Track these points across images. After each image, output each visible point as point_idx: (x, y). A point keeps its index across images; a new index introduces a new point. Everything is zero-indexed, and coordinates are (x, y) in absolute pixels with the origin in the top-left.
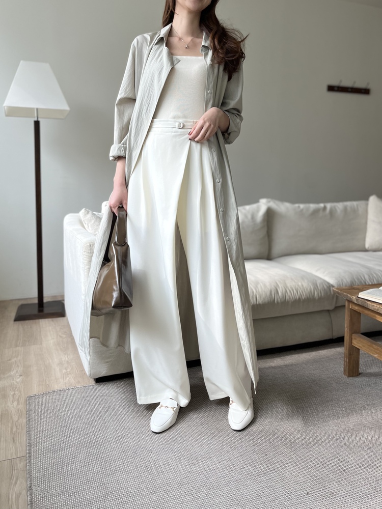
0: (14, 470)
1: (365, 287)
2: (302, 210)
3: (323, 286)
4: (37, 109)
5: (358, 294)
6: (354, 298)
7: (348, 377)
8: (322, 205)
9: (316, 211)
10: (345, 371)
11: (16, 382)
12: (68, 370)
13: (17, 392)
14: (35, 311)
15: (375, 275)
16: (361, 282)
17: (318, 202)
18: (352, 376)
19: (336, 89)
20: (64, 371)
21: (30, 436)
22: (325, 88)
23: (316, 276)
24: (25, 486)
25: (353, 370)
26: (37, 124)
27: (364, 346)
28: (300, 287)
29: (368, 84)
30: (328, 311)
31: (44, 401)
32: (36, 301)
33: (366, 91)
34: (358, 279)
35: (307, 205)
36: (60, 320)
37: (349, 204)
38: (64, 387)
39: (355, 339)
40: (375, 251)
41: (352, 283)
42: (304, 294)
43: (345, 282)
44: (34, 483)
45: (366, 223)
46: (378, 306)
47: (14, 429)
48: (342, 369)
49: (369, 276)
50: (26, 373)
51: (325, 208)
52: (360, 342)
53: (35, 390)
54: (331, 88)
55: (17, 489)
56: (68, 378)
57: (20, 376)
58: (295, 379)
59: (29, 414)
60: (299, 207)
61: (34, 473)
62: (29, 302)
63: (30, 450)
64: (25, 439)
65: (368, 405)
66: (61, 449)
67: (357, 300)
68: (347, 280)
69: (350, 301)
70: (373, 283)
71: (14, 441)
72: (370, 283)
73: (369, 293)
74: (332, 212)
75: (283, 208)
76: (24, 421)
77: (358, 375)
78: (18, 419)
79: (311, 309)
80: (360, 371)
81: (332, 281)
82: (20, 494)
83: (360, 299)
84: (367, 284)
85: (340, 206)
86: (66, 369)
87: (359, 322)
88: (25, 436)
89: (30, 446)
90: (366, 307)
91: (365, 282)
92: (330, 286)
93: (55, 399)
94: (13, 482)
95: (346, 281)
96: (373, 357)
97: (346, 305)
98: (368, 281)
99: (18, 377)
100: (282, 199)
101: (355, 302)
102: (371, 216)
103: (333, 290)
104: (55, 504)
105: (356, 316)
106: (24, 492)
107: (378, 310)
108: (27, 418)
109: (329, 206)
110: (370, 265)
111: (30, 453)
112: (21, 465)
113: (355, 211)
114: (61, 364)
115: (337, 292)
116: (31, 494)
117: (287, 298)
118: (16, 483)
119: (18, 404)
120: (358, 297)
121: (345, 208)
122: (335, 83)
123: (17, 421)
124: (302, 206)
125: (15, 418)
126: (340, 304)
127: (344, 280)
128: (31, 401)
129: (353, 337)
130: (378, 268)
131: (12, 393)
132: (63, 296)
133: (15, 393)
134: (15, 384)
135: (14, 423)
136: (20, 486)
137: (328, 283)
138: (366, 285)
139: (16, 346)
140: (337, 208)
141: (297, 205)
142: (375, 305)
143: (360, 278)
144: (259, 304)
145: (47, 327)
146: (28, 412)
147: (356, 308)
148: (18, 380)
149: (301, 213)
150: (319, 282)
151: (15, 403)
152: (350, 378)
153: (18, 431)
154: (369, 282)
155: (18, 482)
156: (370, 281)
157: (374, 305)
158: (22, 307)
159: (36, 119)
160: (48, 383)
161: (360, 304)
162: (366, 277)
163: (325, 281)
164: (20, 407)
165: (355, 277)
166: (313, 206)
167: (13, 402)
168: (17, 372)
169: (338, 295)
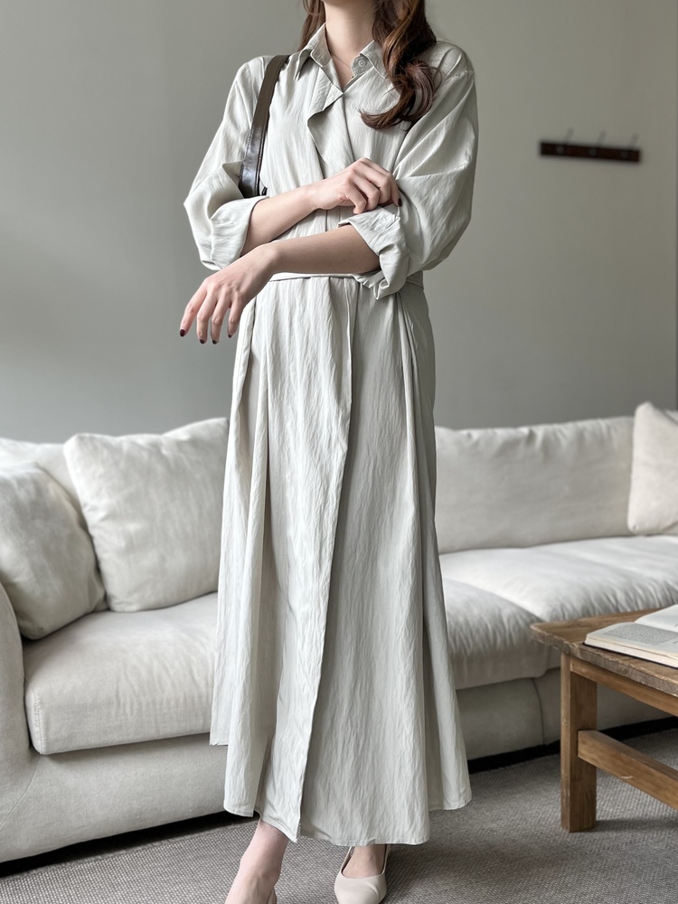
2: (477, 443)
3: (517, 623)
5: (585, 637)
6: (576, 647)
7: (571, 832)
8: (524, 430)
9: (510, 446)
10: (563, 817)
15: (640, 592)
16: (606, 609)
17: (515, 424)
18: (581, 831)
19: (560, 150)
22: (535, 149)
23: (502, 600)
25: (582, 816)
27: (603, 759)
28: (462, 630)
29: (635, 137)
30: (533, 679)
33: (630, 156)
34: (601, 602)
35: (490, 431)
37: (588, 425)
39: (584, 743)
40: (649, 534)
41: (587, 612)
42: (471, 644)
43: (571, 610)
45: (629, 470)
49: (627, 594)
51: (531, 436)
52: (594, 750)
54: (548, 149)
60: (469, 436)
67: (584, 651)
68: (575, 603)
69: (570, 655)
70: (636, 609)
72: (629, 610)
73: (609, 633)
74: (549, 446)
77: (593, 827)
79: (491, 676)
80: (600, 816)
81: (539, 609)
83: (590, 649)
84: (621, 611)
85: (566, 431)
87: (594, 704)
91: (617, 610)
92: (532, 619)
95: (573, 607)
97: (563, 664)
98: (625, 605)
101: (580, 655)
102: (641, 451)
105: (584, 688)
109: (540, 431)
115: (540, 634)
120: (584, 644)
121: (580, 437)
122: (557, 135)
124: (476, 434)
127: (568, 606)
129: (580, 740)
130: (648, 573)
137: (529, 615)
140: (560, 436)
141: (464, 432)
143: (604, 599)
147: (583, 670)
149: (475, 451)
150: (506, 612)
152: (575, 834)
156: (629, 605)
161: (589, 658)
162: (621, 596)
165: (592, 598)
166: (502, 434)
169: (541, 641)
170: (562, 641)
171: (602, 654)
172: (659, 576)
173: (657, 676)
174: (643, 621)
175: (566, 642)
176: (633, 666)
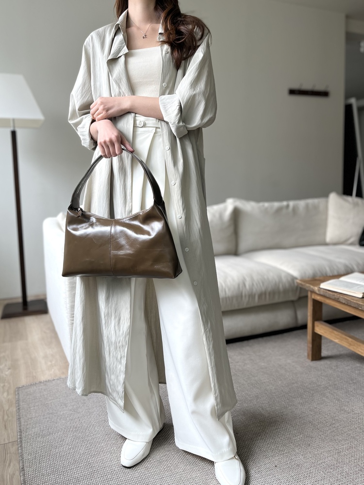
0: (8, 453)
1: (326, 278)
2: (266, 209)
3: (287, 279)
4: (14, 120)
5: (320, 285)
6: (316, 289)
7: (312, 361)
8: (285, 203)
9: (279, 210)
10: (308, 355)
11: (6, 375)
12: (53, 362)
13: (6, 384)
14: (20, 309)
15: (335, 267)
16: (322, 274)
17: (281, 201)
18: (316, 360)
19: (297, 92)
20: (49, 363)
21: (20, 423)
22: (286, 92)
23: (281, 270)
24: (18, 467)
25: (316, 354)
26: (14, 134)
27: (325, 332)
28: (266, 281)
29: (327, 87)
30: (293, 302)
31: (32, 391)
32: (20, 300)
33: (325, 94)
34: (320, 271)
35: (271, 204)
36: (43, 317)
37: (310, 201)
38: (50, 378)
39: (318, 326)
40: (335, 244)
42: (270, 287)
43: (308, 274)
44: (26, 464)
45: (326, 220)
46: (339, 295)
47: (6, 417)
48: (306, 354)
49: (330, 268)
50: (14, 367)
51: (288, 206)
52: (322, 329)
53: (23, 381)
54: (292, 92)
55: (10, 470)
56: (53, 370)
57: (9, 369)
58: (263, 364)
59: (18, 403)
60: (263, 206)
61: (25, 456)
62: (14, 301)
63: (21, 435)
64: (16, 426)
65: (330, 386)
66: (50, 434)
67: (319, 290)
68: (309, 272)
69: (313, 292)
71: (6, 428)
73: (330, 284)
74: (295, 210)
75: (248, 206)
76: (14, 409)
77: (320, 359)
78: (9, 409)
79: (277, 300)
80: (323, 356)
81: (295, 273)
82: (14, 474)
83: (322, 290)
85: (302, 203)
86: (51, 361)
87: (321, 310)
88: (16, 423)
89: (21, 432)
90: (328, 296)
91: (326, 274)
92: (294, 278)
93: (42, 389)
94: (7, 465)
96: (334, 342)
97: (309, 295)
99: (7, 370)
100: (248, 198)
101: (317, 292)
102: (332, 212)
103: (297, 282)
104: (46, 482)
105: (317, 305)
106: (17, 473)
107: (338, 299)
108: (16, 407)
109: (291, 203)
110: (332, 257)
111: (21, 438)
112: (13, 449)
113: (316, 208)
114: (45, 357)
115: (300, 283)
116: (24, 475)
117: (254, 290)
118: (9, 465)
119: (8, 394)
120: (320, 288)
121: (307, 206)
122: (296, 87)
123: (8, 410)
124: (266, 204)
125: (6, 407)
126: (303, 294)
127: (307, 272)
128: (20, 392)
129: (315, 325)
130: (338, 260)
131: (2, 385)
132: (45, 295)
133: (4, 386)
134: (5, 376)
135: (5, 412)
136: (13, 468)
137: (292, 276)
138: (327, 276)
139: (4, 341)
140: (299, 205)
141: (261, 204)
142: (336, 294)
144: (229, 297)
145: (32, 324)
146: (18, 401)
147: (318, 298)
148: (7, 373)
149: (266, 211)
150: (283, 275)
151: (5, 394)
153: (9, 419)
154: (329, 273)
155: (12, 464)
156: (331, 272)
157: (334, 295)
158: (7, 306)
159: (12, 129)
160: (34, 375)
161: (322, 293)
162: (328, 269)
163: (289, 274)
164: (10, 397)
165: (316, 269)
166: (276, 205)
167: (3, 393)
168: (6, 365)
169: (301, 286)
170: (310, 287)
171: (328, 291)
172: (343, 261)
173: (352, 301)
174: (343, 279)
175: (312, 287)
176: (341, 296)
